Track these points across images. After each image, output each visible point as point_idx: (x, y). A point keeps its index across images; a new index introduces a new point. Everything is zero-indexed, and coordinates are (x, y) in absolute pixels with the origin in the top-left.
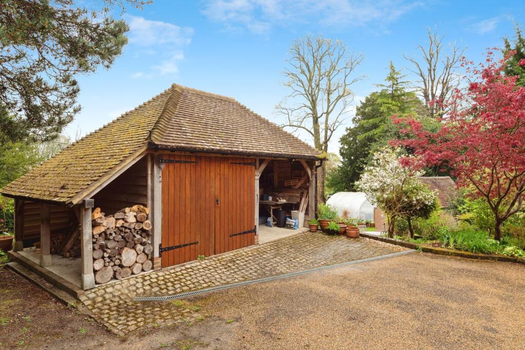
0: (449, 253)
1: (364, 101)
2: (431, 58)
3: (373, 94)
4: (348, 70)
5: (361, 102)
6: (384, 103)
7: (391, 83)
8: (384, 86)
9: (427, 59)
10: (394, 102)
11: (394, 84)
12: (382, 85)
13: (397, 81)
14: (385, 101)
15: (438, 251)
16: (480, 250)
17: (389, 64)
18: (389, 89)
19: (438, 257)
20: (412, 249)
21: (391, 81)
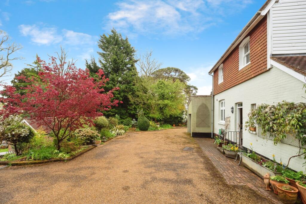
0: (27, 163)
1: (20, 72)
2: (62, 60)
3: (26, 69)
4: (10, 51)
5: (19, 72)
6: (32, 76)
7: (36, 65)
8: (32, 66)
9: (60, 60)
10: (37, 76)
11: (38, 67)
12: (30, 65)
13: (40, 65)
14: (32, 74)
15: (21, 163)
16: (45, 158)
17: (36, 56)
18: (35, 68)
19: (21, 167)
20: (5, 165)
21: (37, 65)
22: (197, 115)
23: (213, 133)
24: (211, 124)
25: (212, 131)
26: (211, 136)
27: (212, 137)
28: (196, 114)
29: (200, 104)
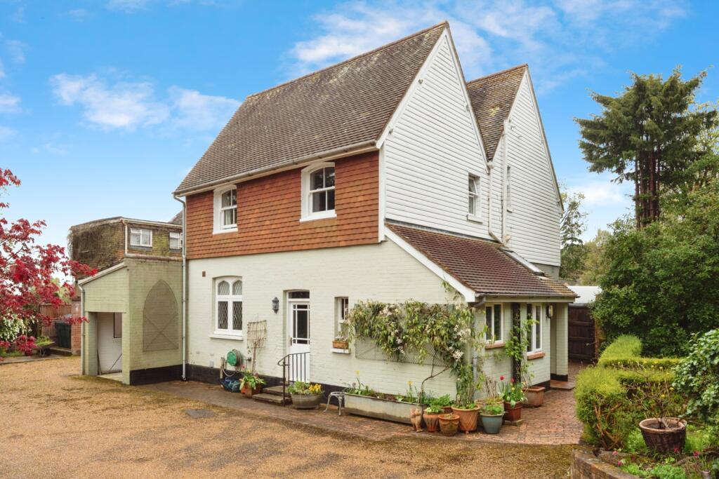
22: (144, 316)
23: (187, 365)
24: (180, 339)
25: (184, 359)
26: (182, 374)
27: (184, 376)
28: (142, 313)
29: (152, 282)
